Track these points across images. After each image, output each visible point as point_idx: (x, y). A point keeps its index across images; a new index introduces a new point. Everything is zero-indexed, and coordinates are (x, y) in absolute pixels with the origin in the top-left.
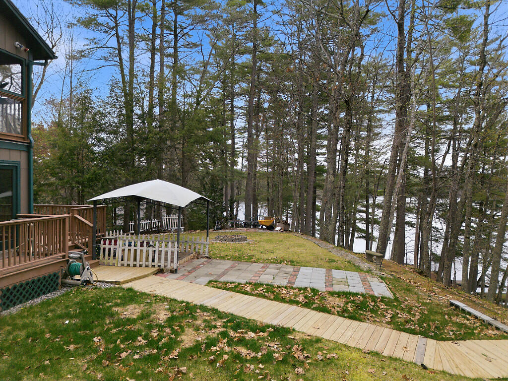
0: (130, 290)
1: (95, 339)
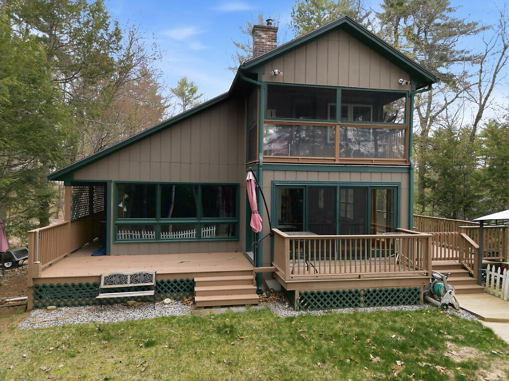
0: (489, 331)
1: (398, 362)
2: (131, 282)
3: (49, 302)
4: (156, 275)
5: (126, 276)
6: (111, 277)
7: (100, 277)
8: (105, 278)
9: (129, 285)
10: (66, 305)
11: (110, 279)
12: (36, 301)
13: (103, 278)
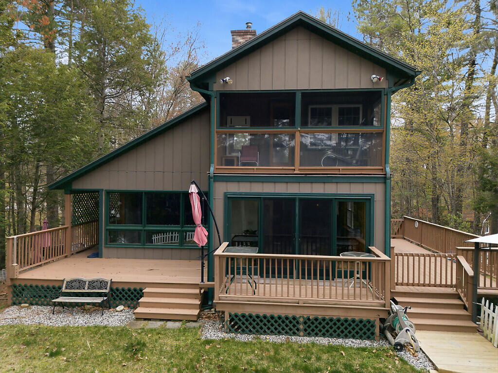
2: (88, 288)
3: (24, 300)
4: (112, 282)
5: (85, 282)
6: (72, 282)
7: (63, 281)
8: (67, 282)
9: (86, 291)
10: (37, 304)
11: (70, 284)
12: (14, 298)
13: (65, 282)
